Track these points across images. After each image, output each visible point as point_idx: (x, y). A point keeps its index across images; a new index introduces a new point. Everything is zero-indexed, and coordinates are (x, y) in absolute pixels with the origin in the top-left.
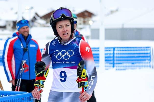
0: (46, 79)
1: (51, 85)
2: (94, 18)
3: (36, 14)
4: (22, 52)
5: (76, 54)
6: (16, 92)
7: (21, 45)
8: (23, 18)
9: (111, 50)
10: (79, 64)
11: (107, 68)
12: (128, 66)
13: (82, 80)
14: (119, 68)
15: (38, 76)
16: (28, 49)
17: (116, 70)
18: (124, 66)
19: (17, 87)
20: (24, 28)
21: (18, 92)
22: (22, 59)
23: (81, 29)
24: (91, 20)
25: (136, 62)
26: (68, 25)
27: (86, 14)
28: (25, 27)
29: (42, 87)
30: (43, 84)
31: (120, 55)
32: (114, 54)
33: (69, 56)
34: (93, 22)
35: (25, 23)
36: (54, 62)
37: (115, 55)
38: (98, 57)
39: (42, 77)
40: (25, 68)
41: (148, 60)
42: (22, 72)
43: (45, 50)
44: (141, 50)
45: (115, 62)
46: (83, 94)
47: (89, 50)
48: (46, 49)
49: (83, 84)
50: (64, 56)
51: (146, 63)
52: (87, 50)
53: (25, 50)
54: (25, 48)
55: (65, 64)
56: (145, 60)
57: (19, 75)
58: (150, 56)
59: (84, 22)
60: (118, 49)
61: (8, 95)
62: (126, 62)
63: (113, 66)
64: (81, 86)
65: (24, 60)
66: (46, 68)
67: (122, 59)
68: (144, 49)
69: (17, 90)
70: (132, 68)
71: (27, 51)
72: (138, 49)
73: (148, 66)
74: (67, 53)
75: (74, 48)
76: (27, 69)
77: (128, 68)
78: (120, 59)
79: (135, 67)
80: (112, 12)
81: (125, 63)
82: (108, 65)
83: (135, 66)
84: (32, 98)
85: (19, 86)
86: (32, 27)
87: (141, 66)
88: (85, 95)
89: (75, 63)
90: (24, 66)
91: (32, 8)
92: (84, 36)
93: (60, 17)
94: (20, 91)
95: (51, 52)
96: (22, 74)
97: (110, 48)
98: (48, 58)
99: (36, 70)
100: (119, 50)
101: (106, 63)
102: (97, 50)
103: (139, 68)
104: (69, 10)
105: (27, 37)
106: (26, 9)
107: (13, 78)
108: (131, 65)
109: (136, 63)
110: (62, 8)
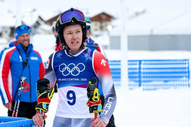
0: (51, 102)
1: (56, 109)
2: (113, 22)
3: (40, 18)
4: (21, 67)
5: (87, 68)
6: (13, 117)
7: (20, 57)
8: (22, 22)
9: (136, 64)
10: (90, 82)
11: (131, 87)
12: (160, 85)
13: (93, 103)
14: (148, 87)
15: (41, 97)
16: (28, 62)
17: (144, 89)
18: (153, 85)
19: (14, 111)
20: (24, 36)
21: (16, 118)
22: (21, 76)
23: (97, 36)
24: (109, 25)
25: (170, 79)
26: (78, 31)
27: (104, 17)
28: (25, 34)
29: (45, 111)
30: (47, 108)
31: (148, 71)
32: (140, 68)
33: (79, 71)
34: (113, 27)
35: (25, 30)
36: (60, 80)
37: (142, 71)
38: (119, 73)
39: (46, 98)
40: (25, 87)
41: (186, 77)
42: (21, 92)
43: (48, 64)
44: (177, 64)
45: (142, 79)
46: (96, 121)
47: (105, 63)
48: (49, 62)
49: (95, 108)
50: (72, 71)
51: (183, 81)
52: (103, 63)
53: (25, 64)
54: (25, 61)
55: (74, 81)
56: (182, 77)
57: (17, 96)
58: (189, 72)
59: (101, 28)
60: (146, 62)
61: (3, 122)
62: (157, 79)
63: (140, 85)
64: (94, 111)
65: (24, 77)
66: (50, 87)
67: (151, 75)
68: (180, 62)
69: (15, 116)
70: (165, 87)
71: (28, 64)
72: (171, 62)
73: (186, 85)
74: (76, 67)
75: (86, 61)
76: (27, 89)
77: (159, 87)
78: (148, 75)
79: (169, 87)
80: (137, 14)
81: (155, 81)
82: (133, 83)
83: (168, 85)
84: (33, 126)
85: (17, 110)
86: (34, 34)
87: (177, 85)
88: (98, 123)
89: (86, 80)
90: (24, 84)
91: (34, 10)
92: (100, 46)
93: (70, 21)
94: (18, 116)
95: (56, 67)
96: (20, 95)
97: (134, 61)
98: (53, 74)
99: (38, 90)
100: (147, 64)
101: (130, 81)
102: (117, 63)
103: (175, 88)
104: (82, 13)
105: (27, 47)
106: (27, 12)
107: (10, 100)
108: (162, 83)
109: (169, 81)
110: (72, 10)
